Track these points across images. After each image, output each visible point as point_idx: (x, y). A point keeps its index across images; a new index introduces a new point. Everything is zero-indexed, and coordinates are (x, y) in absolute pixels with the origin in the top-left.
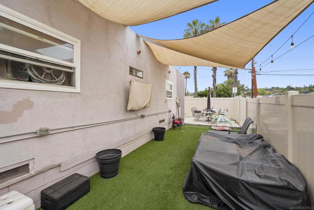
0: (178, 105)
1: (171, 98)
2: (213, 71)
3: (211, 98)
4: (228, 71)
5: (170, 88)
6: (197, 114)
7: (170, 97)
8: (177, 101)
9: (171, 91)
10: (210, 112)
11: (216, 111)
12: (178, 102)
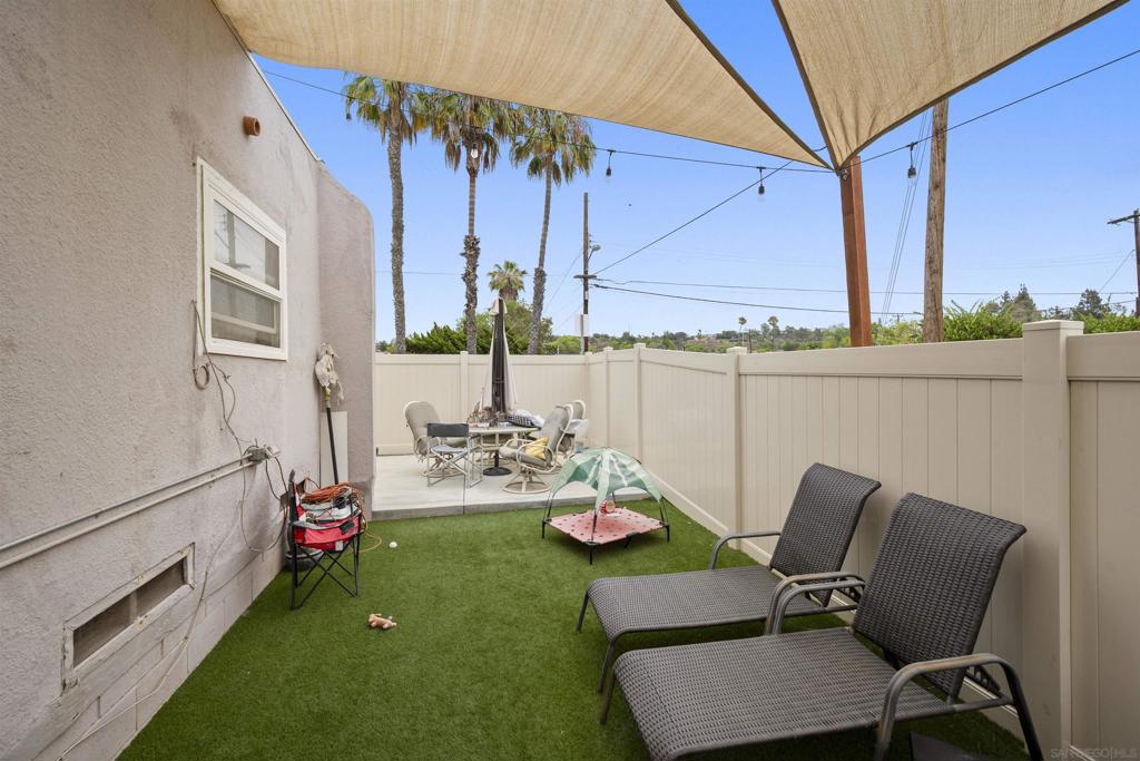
0: (326, 399)
1: (268, 344)
2: (465, 260)
3: (511, 360)
4: (501, 273)
5: (267, 272)
6: (442, 445)
7: (258, 342)
8: (321, 370)
9: (270, 291)
10: (504, 428)
11: (540, 420)
12: (330, 377)
